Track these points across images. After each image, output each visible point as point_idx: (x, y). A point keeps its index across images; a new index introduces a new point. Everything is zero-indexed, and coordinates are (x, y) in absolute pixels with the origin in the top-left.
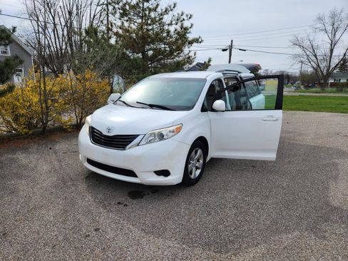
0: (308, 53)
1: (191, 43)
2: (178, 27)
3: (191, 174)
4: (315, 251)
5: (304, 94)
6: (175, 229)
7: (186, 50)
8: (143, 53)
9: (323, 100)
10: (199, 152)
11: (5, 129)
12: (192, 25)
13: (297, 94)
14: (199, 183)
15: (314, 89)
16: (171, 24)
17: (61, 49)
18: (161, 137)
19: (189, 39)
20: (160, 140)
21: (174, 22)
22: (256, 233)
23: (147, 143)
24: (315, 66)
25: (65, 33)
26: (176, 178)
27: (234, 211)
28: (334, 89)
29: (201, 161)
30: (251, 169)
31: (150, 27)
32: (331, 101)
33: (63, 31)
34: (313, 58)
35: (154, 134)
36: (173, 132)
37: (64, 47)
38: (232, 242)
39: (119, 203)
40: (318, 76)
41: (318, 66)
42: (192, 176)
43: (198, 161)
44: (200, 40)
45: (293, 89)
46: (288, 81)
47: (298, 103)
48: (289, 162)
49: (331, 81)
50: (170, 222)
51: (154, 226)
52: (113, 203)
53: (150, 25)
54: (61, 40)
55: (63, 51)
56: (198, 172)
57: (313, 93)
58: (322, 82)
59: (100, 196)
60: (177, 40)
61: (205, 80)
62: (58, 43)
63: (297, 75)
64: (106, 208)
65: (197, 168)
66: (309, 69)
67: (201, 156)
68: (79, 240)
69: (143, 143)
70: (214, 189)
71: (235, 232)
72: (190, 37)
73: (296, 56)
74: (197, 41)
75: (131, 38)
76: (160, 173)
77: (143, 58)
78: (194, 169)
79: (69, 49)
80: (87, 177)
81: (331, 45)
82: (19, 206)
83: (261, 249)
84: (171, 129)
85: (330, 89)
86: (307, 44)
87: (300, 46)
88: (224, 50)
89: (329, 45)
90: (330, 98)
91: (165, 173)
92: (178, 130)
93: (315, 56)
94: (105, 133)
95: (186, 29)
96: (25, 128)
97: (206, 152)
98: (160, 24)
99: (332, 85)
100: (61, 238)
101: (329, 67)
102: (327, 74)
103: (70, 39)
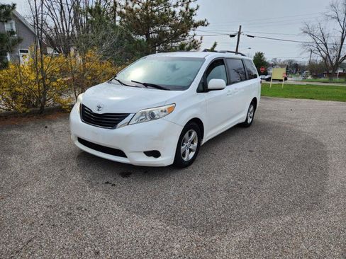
0: (318, 42)
1: (196, 26)
2: (184, 9)
3: (184, 155)
4: (306, 238)
5: (311, 83)
6: (161, 210)
7: (191, 33)
8: (147, 36)
9: (331, 90)
10: (194, 134)
11: (5, 107)
12: (198, 7)
13: (305, 83)
14: (193, 165)
15: (322, 79)
16: (177, 6)
17: (68, 31)
18: (153, 116)
19: (195, 22)
20: (151, 119)
21: (180, 4)
22: (245, 218)
23: (137, 123)
24: (324, 55)
25: (72, 15)
26: (167, 159)
27: (225, 194)
28: (343, 80)
29: (196, 144)
30: (248, 153)
31: (155, 8)
32: (339, 90)
33: (70, 13)
34: (323, 47)
35: (145, 113)
36: (165, 111)
37: (71, 30)
38: (219, 226)
39: (107, 183)
40: (327, 66)
41: (328, 55)
42: (185, 159)
43: (192, 143)
44: (206, 23)
45: (301, 78)
46: (297, 71)
47: (304, 91)
48: (289, 148)
49: (340, 71)
50: (157, 203)
51: (139, 206)
52: (100, 182)
53: (155, 5)
54: (68, 22)
55: (70, 34)
56: (192, 154)
57: (320, 83)
58: (331, 72)
59: (89, 175)
60: (182, 22)
61: (203, 60)
62: (64, 25)
63: (306, 64)
64: (93, 187)
65: (191, 150)
66: (318, 59)
67: (195, 138)
68: (60, 218)
69: (133, 121)
70: (207, 172)
71: (223, 216)
72: (196, 19)
73: (305, 45)
74: (202, 24)
75: (135, 18)
76: (149, 154)
77: (147, 40)
78: (188, 151)
79: (76, 31)
80: (78, 156)
81: (343, 34)
82: (3, 182)
83: (248, 234)
84: (163, 108)
85: (338, 79)
86: (317, 32)
87: (310, 34)
88: (232, 36)
89: (341, 34)
90: (337, 88)
91: (156, 154)
92: (171, 110)
93: (326, 45)
94: (95, 111)
95: (192, 11)
96: (22, 106)
97: (201, 134)
98: (165, 5)
99: (341, 75)
100: (40, 215)
101: (339, 56)
102: (336, 64)
103: (76, 21)
